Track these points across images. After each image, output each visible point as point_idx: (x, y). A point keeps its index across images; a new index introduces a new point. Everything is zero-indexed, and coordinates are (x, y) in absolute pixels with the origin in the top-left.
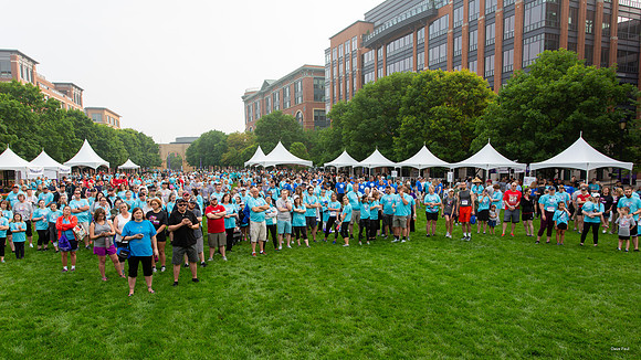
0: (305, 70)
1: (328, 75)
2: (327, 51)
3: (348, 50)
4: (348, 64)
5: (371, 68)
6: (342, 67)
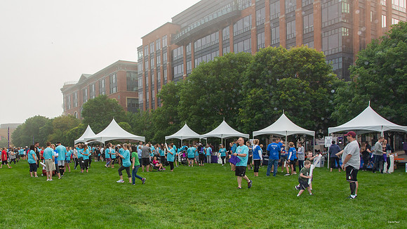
0: (120, 65)
1: (140, 69)
2: (139, 49)
3: (159, 47)
4: (159, 58)
5: (180, 61)
6: (153, 61)
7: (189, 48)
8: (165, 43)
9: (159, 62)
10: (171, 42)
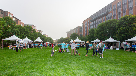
2: (82, 24)
3: (87, 23)
4: (87, 25)
5: (92, 25)
6: (85, 26)
7: (94, 22)
8: (88, 22)
9: (87, 26)
10: (90, 22)
